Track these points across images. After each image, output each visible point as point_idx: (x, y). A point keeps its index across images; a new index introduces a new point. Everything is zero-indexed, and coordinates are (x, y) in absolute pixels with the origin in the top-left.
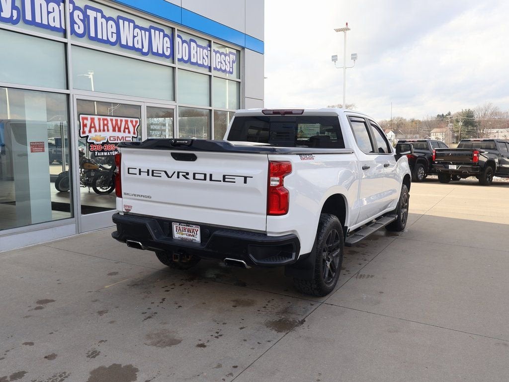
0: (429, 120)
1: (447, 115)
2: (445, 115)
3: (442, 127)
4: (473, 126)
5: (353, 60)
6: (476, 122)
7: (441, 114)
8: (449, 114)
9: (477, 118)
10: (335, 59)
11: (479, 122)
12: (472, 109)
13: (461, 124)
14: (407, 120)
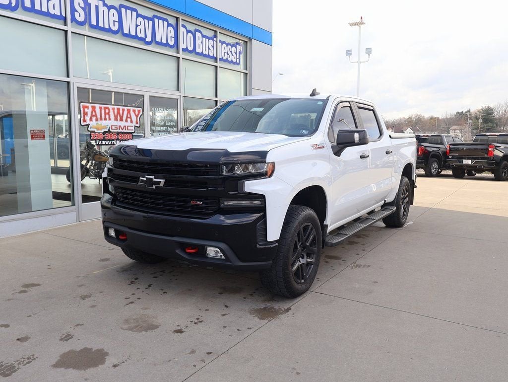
0: (448, 117)
1: (466, 112)
2: (464, 112)
3: (461, 125)
4: (493, 123)
5: (367, 55)
6: (496, 119)
7: (460, 111)
8: (469, 111)
9: (497, 115)
10: (349, 53)
11: (500, 119)
12: (492, 106)
13: (480, 121)
14: (426, 117)
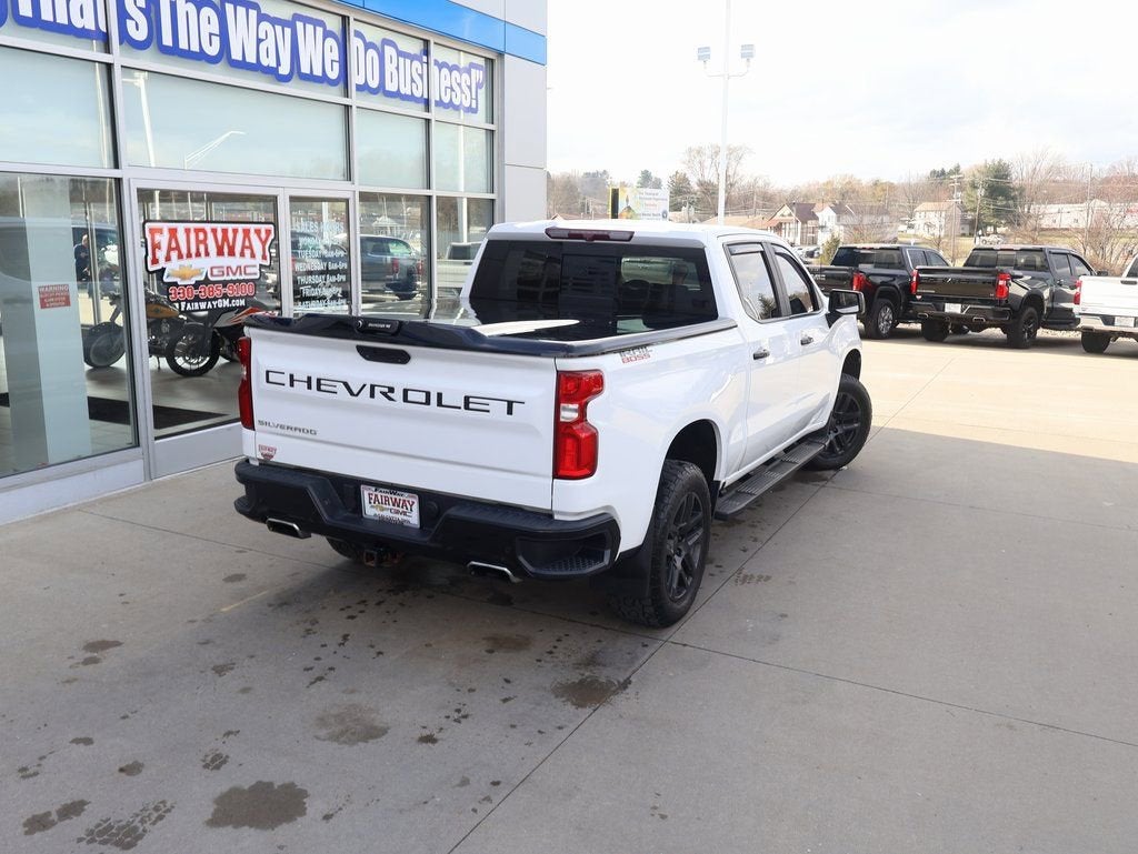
0: (913, 182)
1: (951, 173)
2: (947, 170)
3: (939, 200)
4: (1007, 197)
5: (745, 59)
6: (1013, 189)
7: (939, 169)
8: (957, 170)
9: (1017, 177)
10: (704, 54)
11: (1022, 190)
12: (1006, 160)
13: (981, 192)
14: (864, 182)
